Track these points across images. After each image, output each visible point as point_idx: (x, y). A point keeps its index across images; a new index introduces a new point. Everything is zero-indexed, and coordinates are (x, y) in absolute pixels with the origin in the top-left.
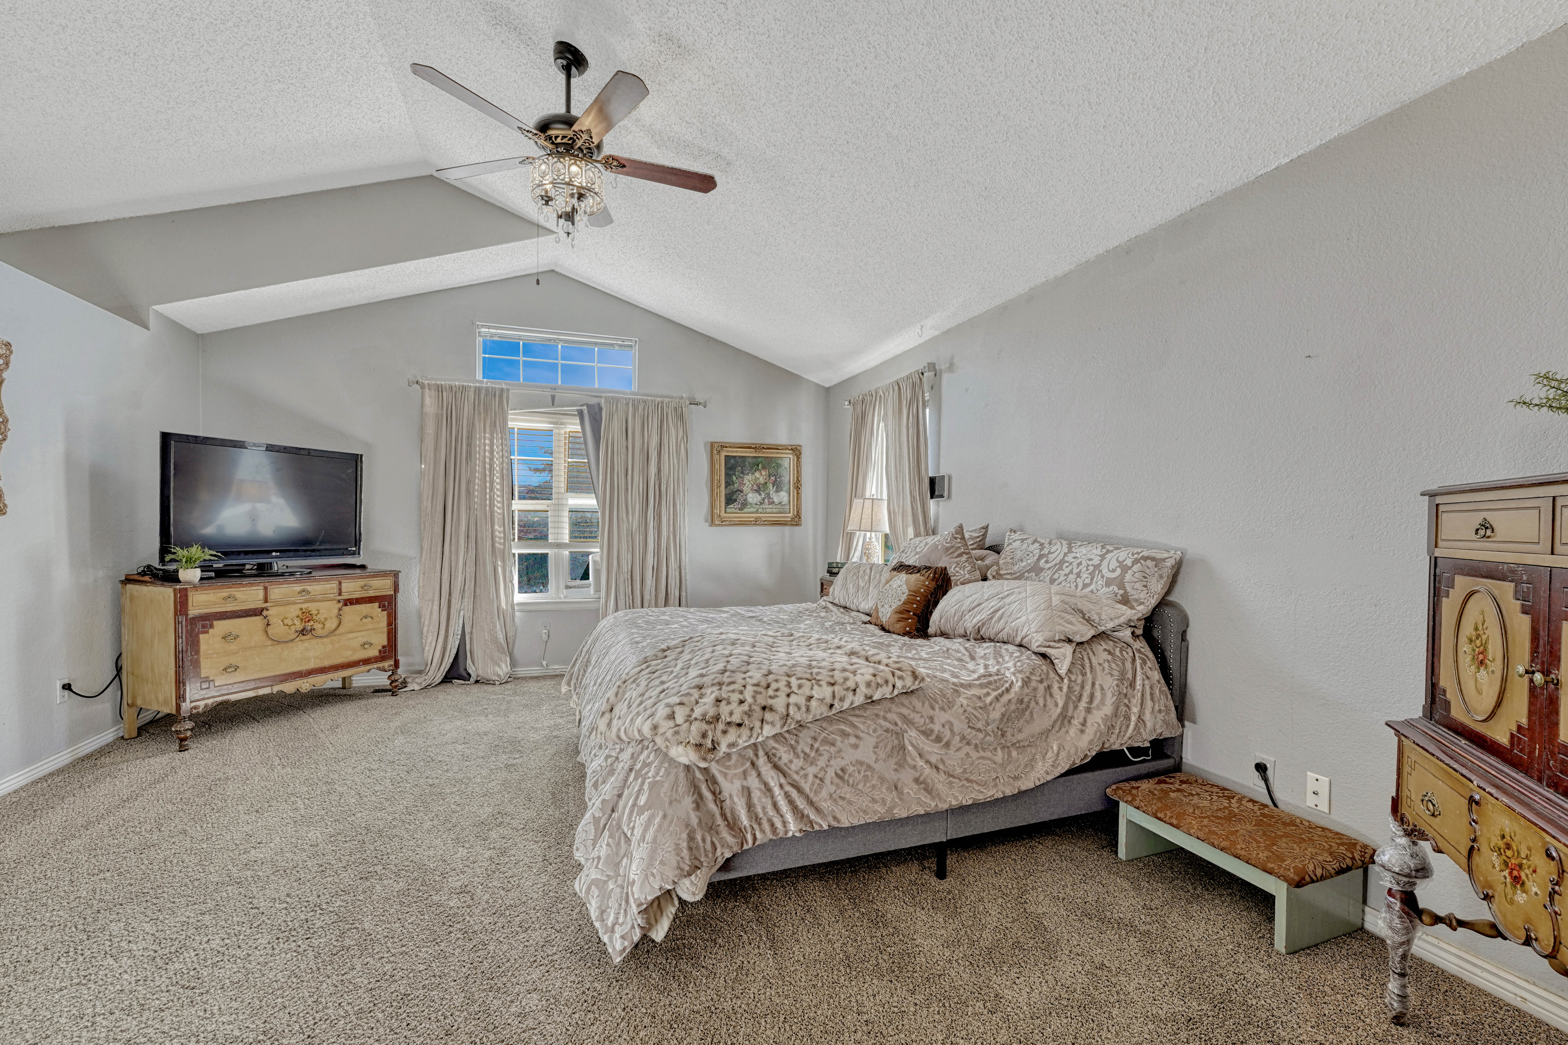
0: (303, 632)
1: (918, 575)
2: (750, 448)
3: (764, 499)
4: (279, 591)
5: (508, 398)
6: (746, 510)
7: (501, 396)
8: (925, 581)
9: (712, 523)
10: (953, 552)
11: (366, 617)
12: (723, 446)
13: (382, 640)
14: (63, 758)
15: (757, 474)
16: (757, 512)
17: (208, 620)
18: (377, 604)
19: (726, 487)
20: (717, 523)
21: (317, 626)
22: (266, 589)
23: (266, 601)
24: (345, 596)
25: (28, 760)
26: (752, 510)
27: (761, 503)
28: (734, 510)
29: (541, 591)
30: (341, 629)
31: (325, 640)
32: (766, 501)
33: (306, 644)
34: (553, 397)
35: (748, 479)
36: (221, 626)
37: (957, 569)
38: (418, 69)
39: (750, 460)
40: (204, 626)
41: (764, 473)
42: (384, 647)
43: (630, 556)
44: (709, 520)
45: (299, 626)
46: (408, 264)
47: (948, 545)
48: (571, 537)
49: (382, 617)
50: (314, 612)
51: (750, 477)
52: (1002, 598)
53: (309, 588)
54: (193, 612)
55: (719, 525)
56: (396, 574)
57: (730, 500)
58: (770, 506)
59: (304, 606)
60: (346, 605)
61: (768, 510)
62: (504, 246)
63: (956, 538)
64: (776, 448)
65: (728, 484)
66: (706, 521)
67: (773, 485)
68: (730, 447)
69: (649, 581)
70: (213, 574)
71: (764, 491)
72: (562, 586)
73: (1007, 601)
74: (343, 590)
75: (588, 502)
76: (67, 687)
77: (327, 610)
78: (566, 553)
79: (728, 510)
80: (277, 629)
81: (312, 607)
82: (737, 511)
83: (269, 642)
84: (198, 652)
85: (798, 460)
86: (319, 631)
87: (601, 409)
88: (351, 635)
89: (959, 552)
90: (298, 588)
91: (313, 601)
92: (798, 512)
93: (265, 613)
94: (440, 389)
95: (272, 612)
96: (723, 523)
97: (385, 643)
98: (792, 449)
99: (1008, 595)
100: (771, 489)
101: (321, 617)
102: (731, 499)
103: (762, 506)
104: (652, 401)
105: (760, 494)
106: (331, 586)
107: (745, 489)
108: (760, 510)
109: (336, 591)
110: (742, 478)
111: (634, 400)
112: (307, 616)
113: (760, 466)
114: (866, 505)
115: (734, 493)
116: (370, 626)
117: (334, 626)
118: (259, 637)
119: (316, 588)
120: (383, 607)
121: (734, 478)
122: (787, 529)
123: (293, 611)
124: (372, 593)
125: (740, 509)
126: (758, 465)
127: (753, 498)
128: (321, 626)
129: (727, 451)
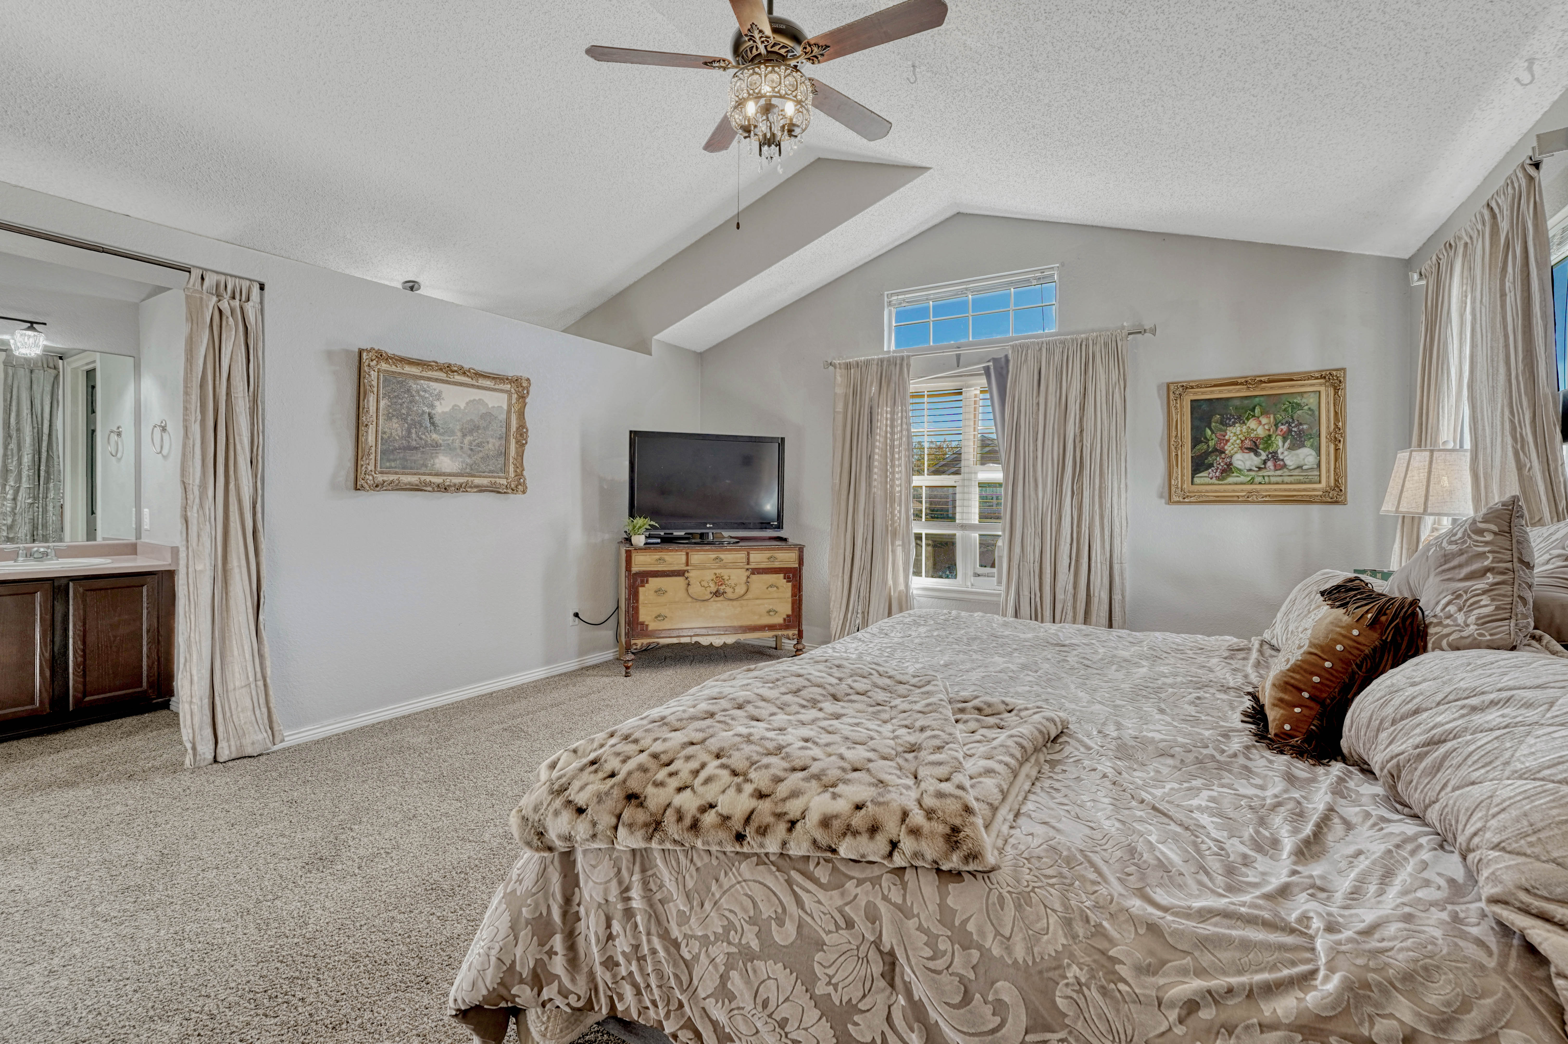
0: (717, 594)
1: (1341, 611)
2: (1236, 384)
3: (1265, 462)
4: (700, 556)
5: (908, 365)
6: (1230, 480)
7: (901, 365)
8: (1350, 628)
9: (1170, 501)
10: (1460, 566)
11: (771, 586)
12: (1186, 387)
13: (786, 609)
14: (572, 665)
15: (1252, 424)
16: (1252, 482)
17: (645, 576)
18: (782, 576)
19: (1193, 447)
20: (1177, 499)
21: (728, 590)
22: (687, 554)
23: (687, 565)
24: (752, 566)
25: (548, 662)
26: (1242, 479)
27: (1260, 469)
28: (1207, 480)
29: (947, 577)
30: (749, 596)
31: (735, 603)
32: (1270, 464)
33: (719, 605)
34: (958, 357)
35: (1234, 434)
36: (654, 582)
37: (1452, 609)
38: (597, 53)
39: (1237, 403)
40: (642, 581)
41: (1264, 420)
42: (788, 616)
43: (1038, 542)
44: (1166, 495)
45: (714, 589)
46: (802, 251)
47: (1454, 547)
48: (980, 518)
49: (786, 588)
50: (726, 577)
51: (1237, 428)
52: (1474, 709)
53: (722, 556)
54: (635, 569)
55: (1179, 502)
56: (801, 549)
57: (1199, 465)
58: (1279, 473)
59: (718, 571)
60: (753, 573)
61: (1273, 479)
62: (881, 203)
63: (1480, 532)
64: (1289, 378)
65: (1196, 441)
66: (1161, 496)
67: (1285, 439)
68: (1198, 387)
69: (1065, 577)
70: (659, 541)
71: (1264, 450)
72: (970, 573)
73: (1478, 719)
74: (751, 560)
75: (994, 474)
76: (576, 615)
77: (737, 577)
78: (975, 536)
79: (1196, 480)
80: (695, 589)
81: (725, 573)
82: (1214, 481)
83: (689, 600)
84: (637, 601)
85: (1336, 393)
86: (730, 595)
87: (1007, 361)
88: (758, 602)
89: (1476, 566)
90: (713, 555)
91: (725, 567)
92: (1336, 481)
93: (686, 575)
94: (848, 366)
95: (692, 574)
96: (1186, 499)
97: (790, 613)
98: (1322, 377)
99: (1493, 703)
100: (1280, 446)
101: (732, 582)
102: (1203, 464)
103: (1261, 473)
104: (1073, 340)
105: (1257, 454)
106: (741, 556)
107: (1228, 448)
108: (1260, 479)
109: (745, 560)
110: (1225, 431)
111: (1048, 343)
112: (720, 580)
113: (1257, 410)
114: (1414, 464)
115: (1207, 454)
116: (775, 595)
117: (743, 592)
118: (682, 594)
119: (728, 557)
120: (788, 579)
121: (1208, 432)
122: (1315, 510)
123: (709, 575)
124: (777, 565)
125: (1218, 478)
126: (1253, 410)
127: (1243, 460)
128: (731, 590)
129: (1195, 393)
